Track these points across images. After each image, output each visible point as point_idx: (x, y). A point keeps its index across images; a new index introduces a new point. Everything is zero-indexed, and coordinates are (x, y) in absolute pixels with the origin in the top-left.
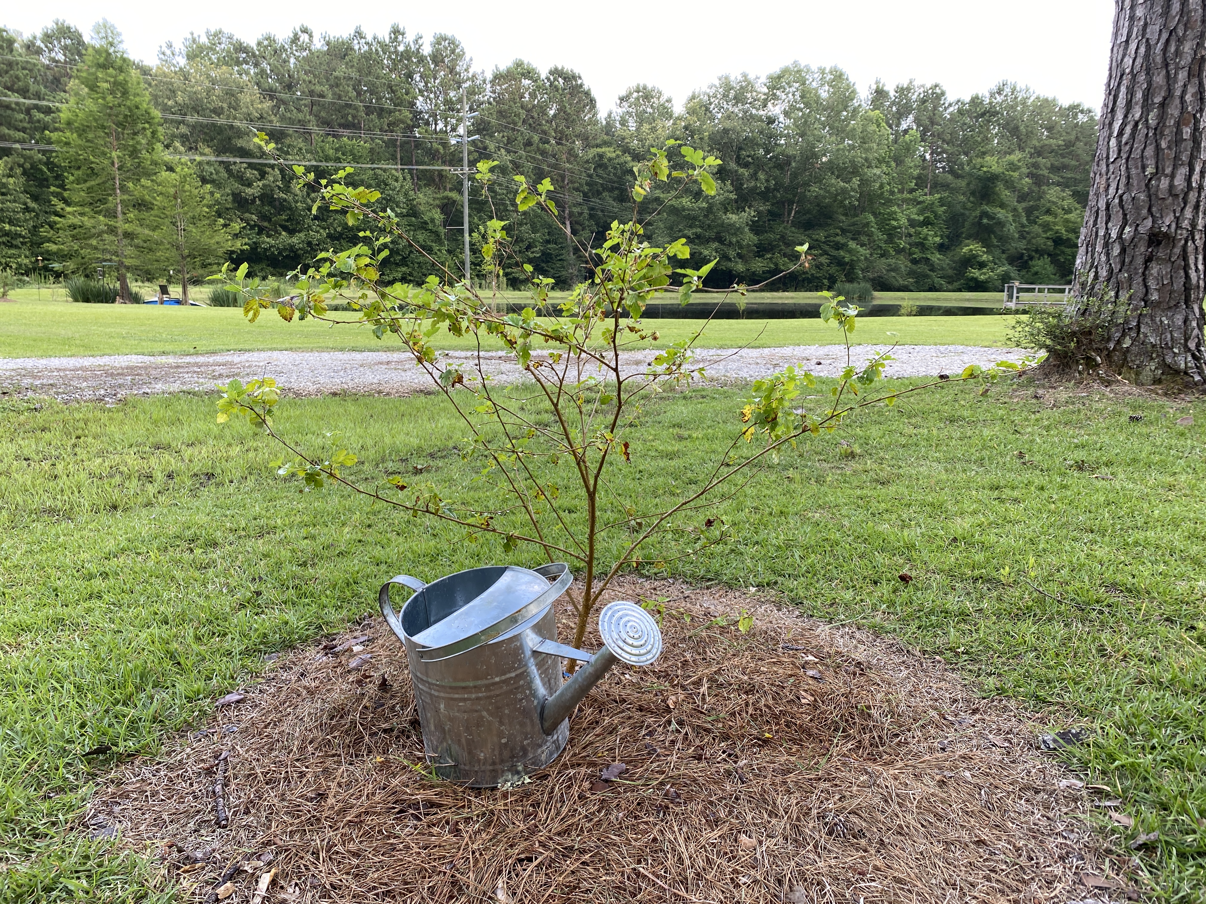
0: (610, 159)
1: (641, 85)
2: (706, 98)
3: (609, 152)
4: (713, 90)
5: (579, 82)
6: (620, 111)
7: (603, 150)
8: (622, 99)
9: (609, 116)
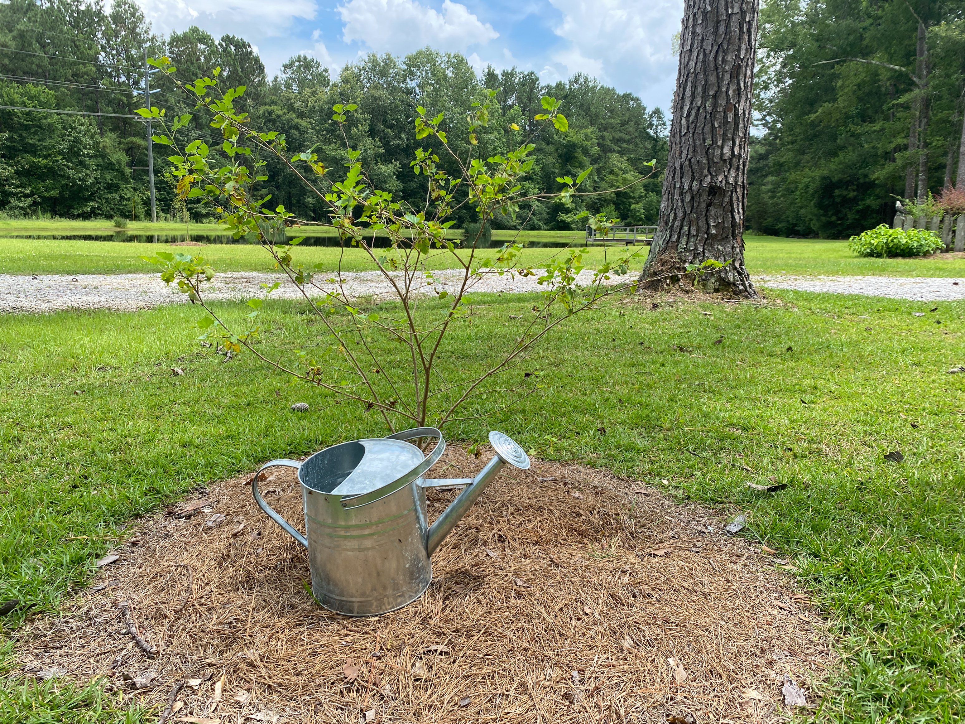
0: (279, 116)
1: (302, 56)
2: (357, 70)
3: (277, 110)
4: (363, 63)
5: (249, 50)
6: (284, 76)
7: (272, 107)
8: (285, 67)
9: (276, 79)
